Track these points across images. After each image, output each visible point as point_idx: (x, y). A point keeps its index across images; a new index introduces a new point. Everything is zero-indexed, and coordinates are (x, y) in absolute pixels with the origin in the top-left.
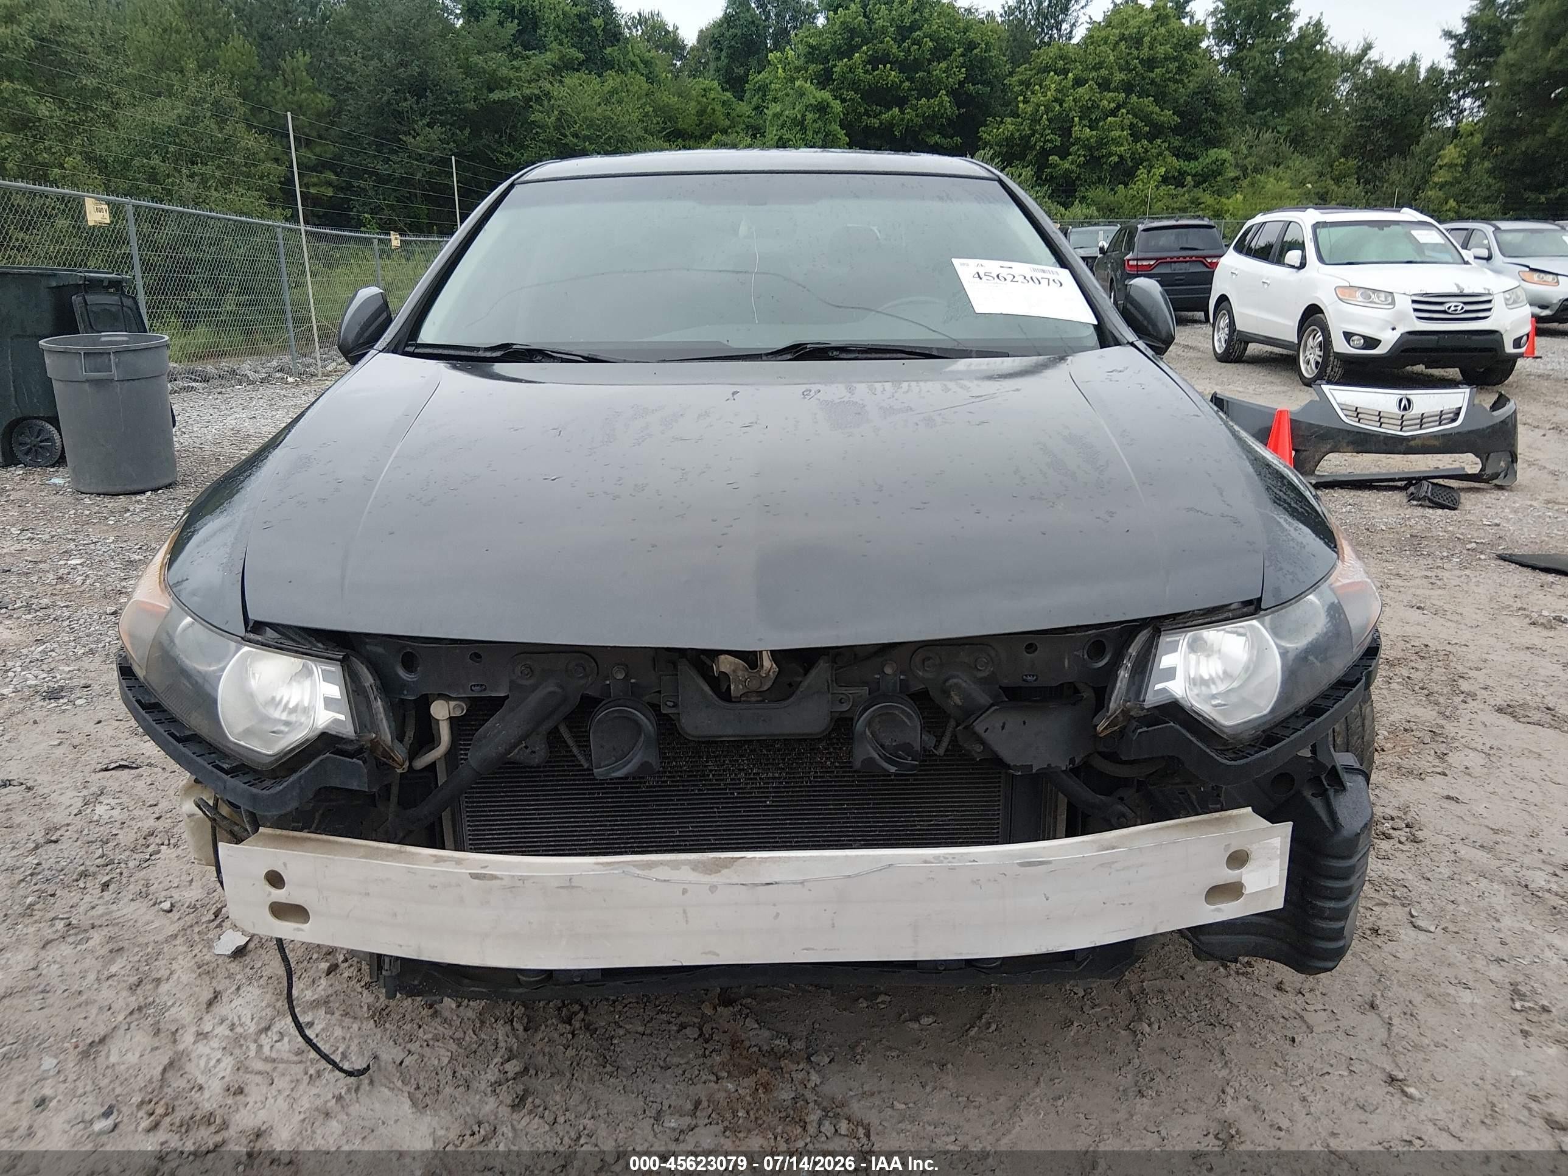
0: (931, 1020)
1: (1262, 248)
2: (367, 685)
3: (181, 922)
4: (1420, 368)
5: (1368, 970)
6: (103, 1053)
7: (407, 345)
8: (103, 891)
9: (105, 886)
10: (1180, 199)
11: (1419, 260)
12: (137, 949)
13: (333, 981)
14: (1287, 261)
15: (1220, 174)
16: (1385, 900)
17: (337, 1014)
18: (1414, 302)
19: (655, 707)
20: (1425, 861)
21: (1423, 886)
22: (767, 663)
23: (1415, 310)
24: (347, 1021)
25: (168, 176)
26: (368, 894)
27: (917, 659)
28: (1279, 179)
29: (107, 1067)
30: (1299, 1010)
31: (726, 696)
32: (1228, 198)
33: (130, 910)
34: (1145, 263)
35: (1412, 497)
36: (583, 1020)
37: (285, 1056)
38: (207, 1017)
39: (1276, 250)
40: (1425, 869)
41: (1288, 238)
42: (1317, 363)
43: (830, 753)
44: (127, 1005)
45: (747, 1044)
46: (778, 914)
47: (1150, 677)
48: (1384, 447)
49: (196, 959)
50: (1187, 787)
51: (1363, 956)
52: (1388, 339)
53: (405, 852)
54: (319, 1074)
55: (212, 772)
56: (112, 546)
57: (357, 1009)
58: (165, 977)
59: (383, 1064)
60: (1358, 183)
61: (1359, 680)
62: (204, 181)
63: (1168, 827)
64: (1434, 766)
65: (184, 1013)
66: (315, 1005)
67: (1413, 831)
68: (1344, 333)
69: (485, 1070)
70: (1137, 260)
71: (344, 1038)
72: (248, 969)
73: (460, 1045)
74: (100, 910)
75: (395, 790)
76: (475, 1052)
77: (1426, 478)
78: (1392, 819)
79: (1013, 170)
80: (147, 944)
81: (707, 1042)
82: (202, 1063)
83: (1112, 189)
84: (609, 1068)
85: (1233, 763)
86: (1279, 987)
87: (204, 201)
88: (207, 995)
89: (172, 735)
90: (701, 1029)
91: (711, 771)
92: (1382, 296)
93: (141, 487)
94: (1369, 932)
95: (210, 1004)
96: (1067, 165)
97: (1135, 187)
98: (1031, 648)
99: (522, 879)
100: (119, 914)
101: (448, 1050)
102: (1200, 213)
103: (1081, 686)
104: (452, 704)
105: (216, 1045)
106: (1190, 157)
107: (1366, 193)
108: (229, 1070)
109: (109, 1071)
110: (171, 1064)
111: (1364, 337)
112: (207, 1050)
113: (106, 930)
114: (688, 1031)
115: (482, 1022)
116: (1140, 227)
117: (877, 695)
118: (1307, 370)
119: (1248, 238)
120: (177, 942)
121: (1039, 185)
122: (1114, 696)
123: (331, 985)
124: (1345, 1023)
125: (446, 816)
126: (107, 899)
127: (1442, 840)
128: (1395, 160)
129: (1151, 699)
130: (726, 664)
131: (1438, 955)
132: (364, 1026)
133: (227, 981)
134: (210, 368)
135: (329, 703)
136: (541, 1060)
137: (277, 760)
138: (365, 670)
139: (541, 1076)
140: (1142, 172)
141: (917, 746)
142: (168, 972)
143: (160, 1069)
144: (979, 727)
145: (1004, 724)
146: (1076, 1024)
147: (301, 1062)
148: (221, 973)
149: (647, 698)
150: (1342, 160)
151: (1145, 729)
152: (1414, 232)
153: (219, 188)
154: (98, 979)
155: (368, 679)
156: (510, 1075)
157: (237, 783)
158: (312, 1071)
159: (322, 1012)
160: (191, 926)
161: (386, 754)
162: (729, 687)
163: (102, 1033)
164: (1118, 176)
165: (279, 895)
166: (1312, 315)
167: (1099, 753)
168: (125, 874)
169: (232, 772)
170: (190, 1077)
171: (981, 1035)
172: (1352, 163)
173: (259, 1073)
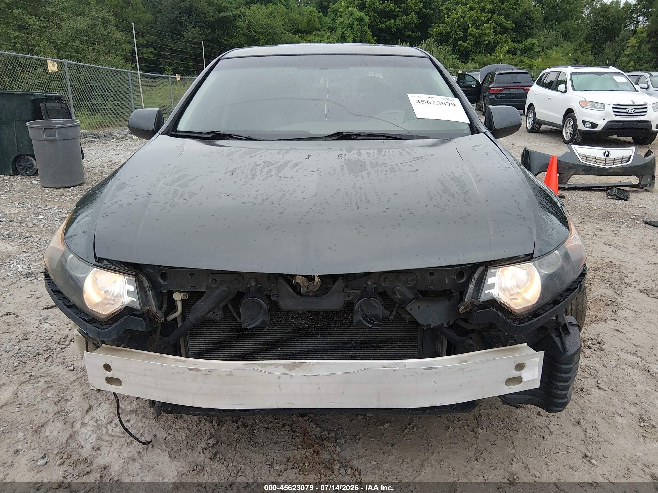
0: (389, 425)
1: (549, 83)
2: (146, 285)
3: (77, 375)
4: (615, 137)
5: (577, 407)
6: (43, 431)
7: (172, 131)
8: (46, 361)
9: (47, 359)
10: (514, 60)
11: (616, 89)
12: (58, 387)
13: (139, 402)
14: (559, 89)
15: (532, 49)
16: (587, 376)
17: (140, 417)
18: (613, 108)
19: (269, 297)
20: (605, 359)
21: (604, 370)
22: (317, 279)
23: (614, 111)
24: (144, 419)
25: (83, 50)
26: (146, 375)
27: (382, 278)
28: (557, 52)
29: (45, 437)
30: (547, 424)
31: (299, 293)
32: (535, 60)
33: (57, 369)
34: (498, 89)
35: (609, 195)
36: (242, 421)
37: (118, 434)
38: (86, 417)
39: (554, 84)
40: (605, 362)
41: (560, 79)
42: (571, 134)
43: (345, 317)
44: (54, 411)
45: (310, 434)
46: (319, 388)
47: (483, 288)
48: (597, 173)
49: (83, 391)
50: (499, 333)
51: (576, 401)
52: (602, 124)
53: (162, 357)
54: (131, 442)
55: (81, 321)
56: (56, 211)
57: (148, 414)
58: (70, 399)
59: (158, 438)
60: (592, 54)
61: (576, 288)
62: (98, 51)
63: (490, 352)
64: (611, 316)
65: (77, 415)
66: (131, 412)
67: (601, 345)
68: (583, 121)
69: (200, 442)
70: (495, 87)
71: (142, 427)
72: (104, 396)
73: (190, 431)
74: (44, 369)
75: (159, 329)
76: (196, 434)
77: (615, 186)
78: (592, 340)
79: (443, 47)
80: (63, 384)
81: (294, 432)
82: (83, 437)
83: (485, 56)
84: (252, 443)
85: (519, 325)
86: (539, 414)
87: (98, 61)
88: (87, 407)
89: (65, 305)
90: (291, 426)
91: (293, 323)
92: (600, 105)
93: (69, 185)
94: (579, 390)
95: (88, 411)
96: (466, 45)
97: (495, 55)
98: (431, 274)
99: (210, 371)
100: (52, 371)
101: (185, 433)
102: (523, 67)
103: (453, 291)
104: (182, 294)
105: (89, 429)
106: (519, 42)
107: (595, 58)
108: (94, 440)
109: (45, 439)
110: (70, 436)
111: (591, 123)
112: (86, 431)
113: (46, 378)
114: (286, 427)
115: (200, 421)
116: (497, 73)
117: (364, 294)
118: (566, 137)
119: (543, 78)
120: (75, 384)
121: (454, 54)
122: (467, 296)
123: (138, 404)
124: (567, 430)
125: (181, 340)
126: (47, 364)
127: (613, 349)
128: (608, 44)
129: (483, 298)
130: (299, 280)
131: (608, 401)
132: (151, 422)
133: (95, 401)
134: (101, 133)
135: (129, 293)
136: (224, 439)
137: (107, 318)
138: (145, 279)
139: (223, 446)
140: (498, 48)
141: (381, 316)
142: (71, 397)
143: (66, 439)
144: (408, 308)
145: (419, 307)
146: (450, 428)
147: (124, 437)
148: (93, 398)
149: (265, 293)
150: (585, 44)
151: (480, 311)
152: (615, 77)
153: (105, 55)
154: (42, 399)
155: (146, 284)
156: (210, 445)
157: (91, 326)
158: (128, 441)
159: (134, 415)
160: (82, 377)
161: (153, 315)
162: (300, 289)
163: (43, 423)
164: (488, 50)
165: (109, 374)
166: (569, 113)
167: (462, 319)
168: (55, 354)
169: (90, 321)
170: (78, 442)
171: (410, 432)
172: (589, 45)
173: (107, 441)
